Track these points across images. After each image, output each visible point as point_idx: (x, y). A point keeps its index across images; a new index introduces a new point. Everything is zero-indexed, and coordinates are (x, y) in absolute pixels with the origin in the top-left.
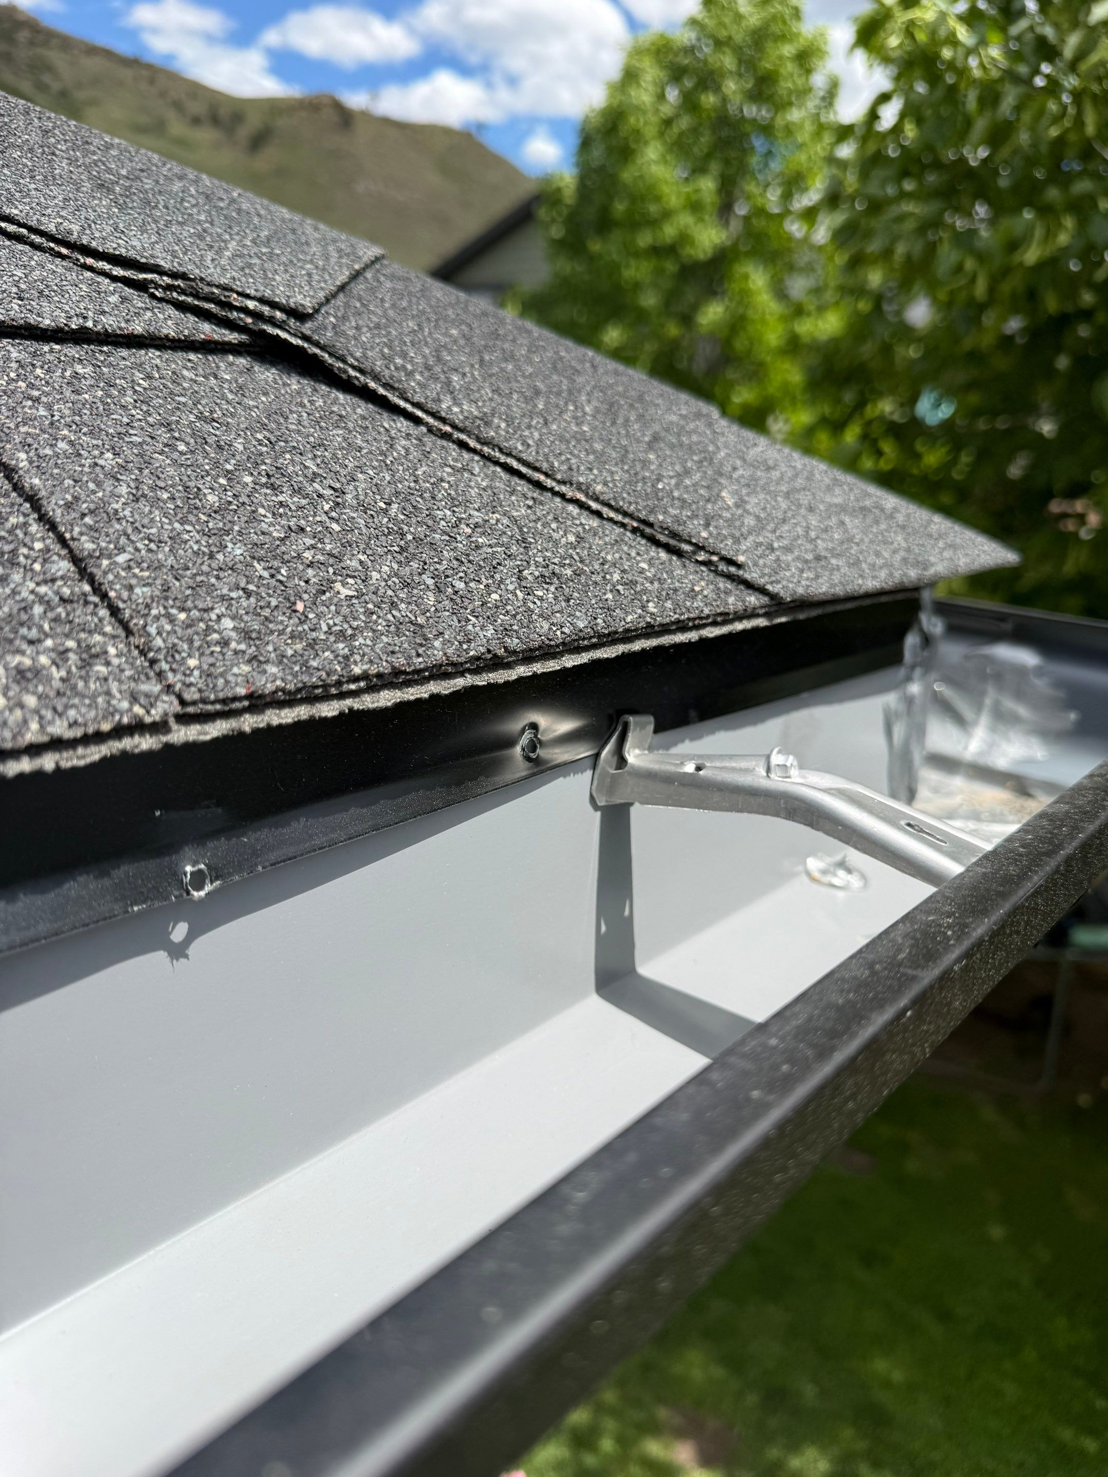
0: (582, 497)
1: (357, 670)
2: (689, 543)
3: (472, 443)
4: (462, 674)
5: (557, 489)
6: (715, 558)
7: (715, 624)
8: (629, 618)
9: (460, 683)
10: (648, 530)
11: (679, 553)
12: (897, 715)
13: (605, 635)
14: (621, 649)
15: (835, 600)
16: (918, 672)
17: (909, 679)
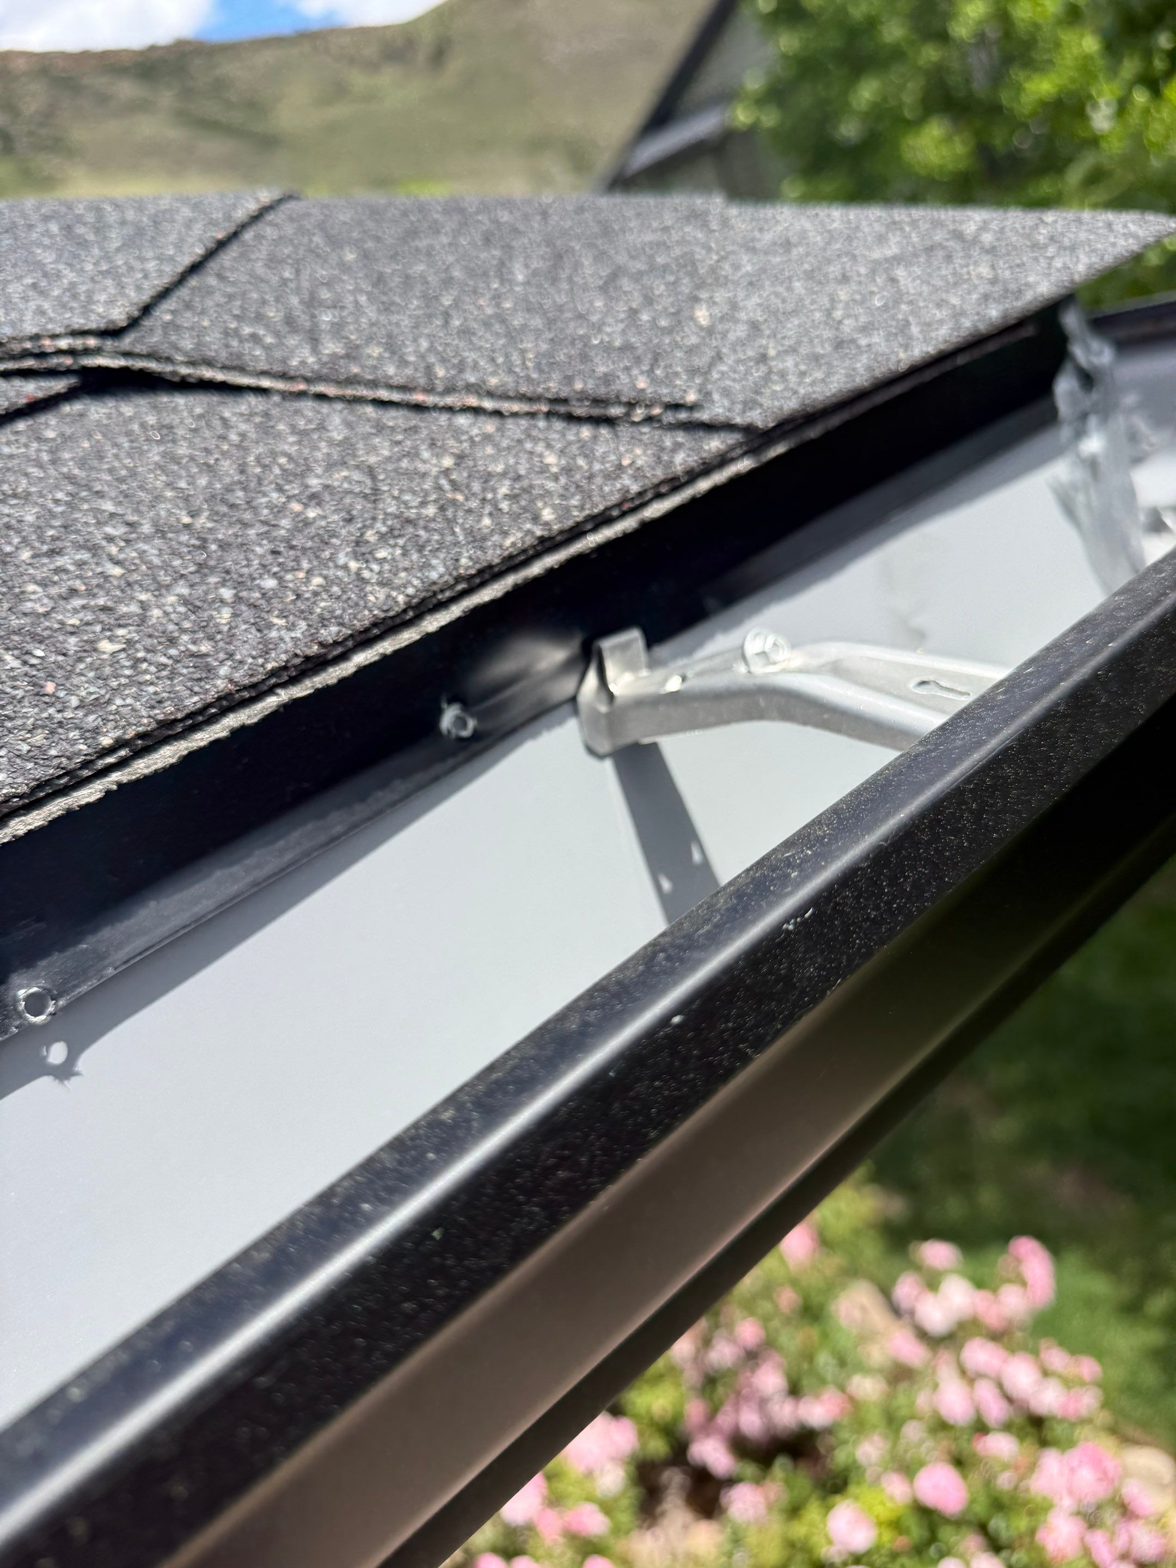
0: (473, 401)
1: (106, 741)
2: (620, 403)
3: (331, 390)
4: (271, 691)
5: (441, 404)
6: (657, 411)
7: (659, 496)
8: (508, 542)
9: (272, 702)
10: (562, 409)
11: (610, 422)
12: (1074, 487)
13: (472, 576)
14: (510, 581)
15: (860, 395)
16: (1093, 421)
17: (1080, 434)
